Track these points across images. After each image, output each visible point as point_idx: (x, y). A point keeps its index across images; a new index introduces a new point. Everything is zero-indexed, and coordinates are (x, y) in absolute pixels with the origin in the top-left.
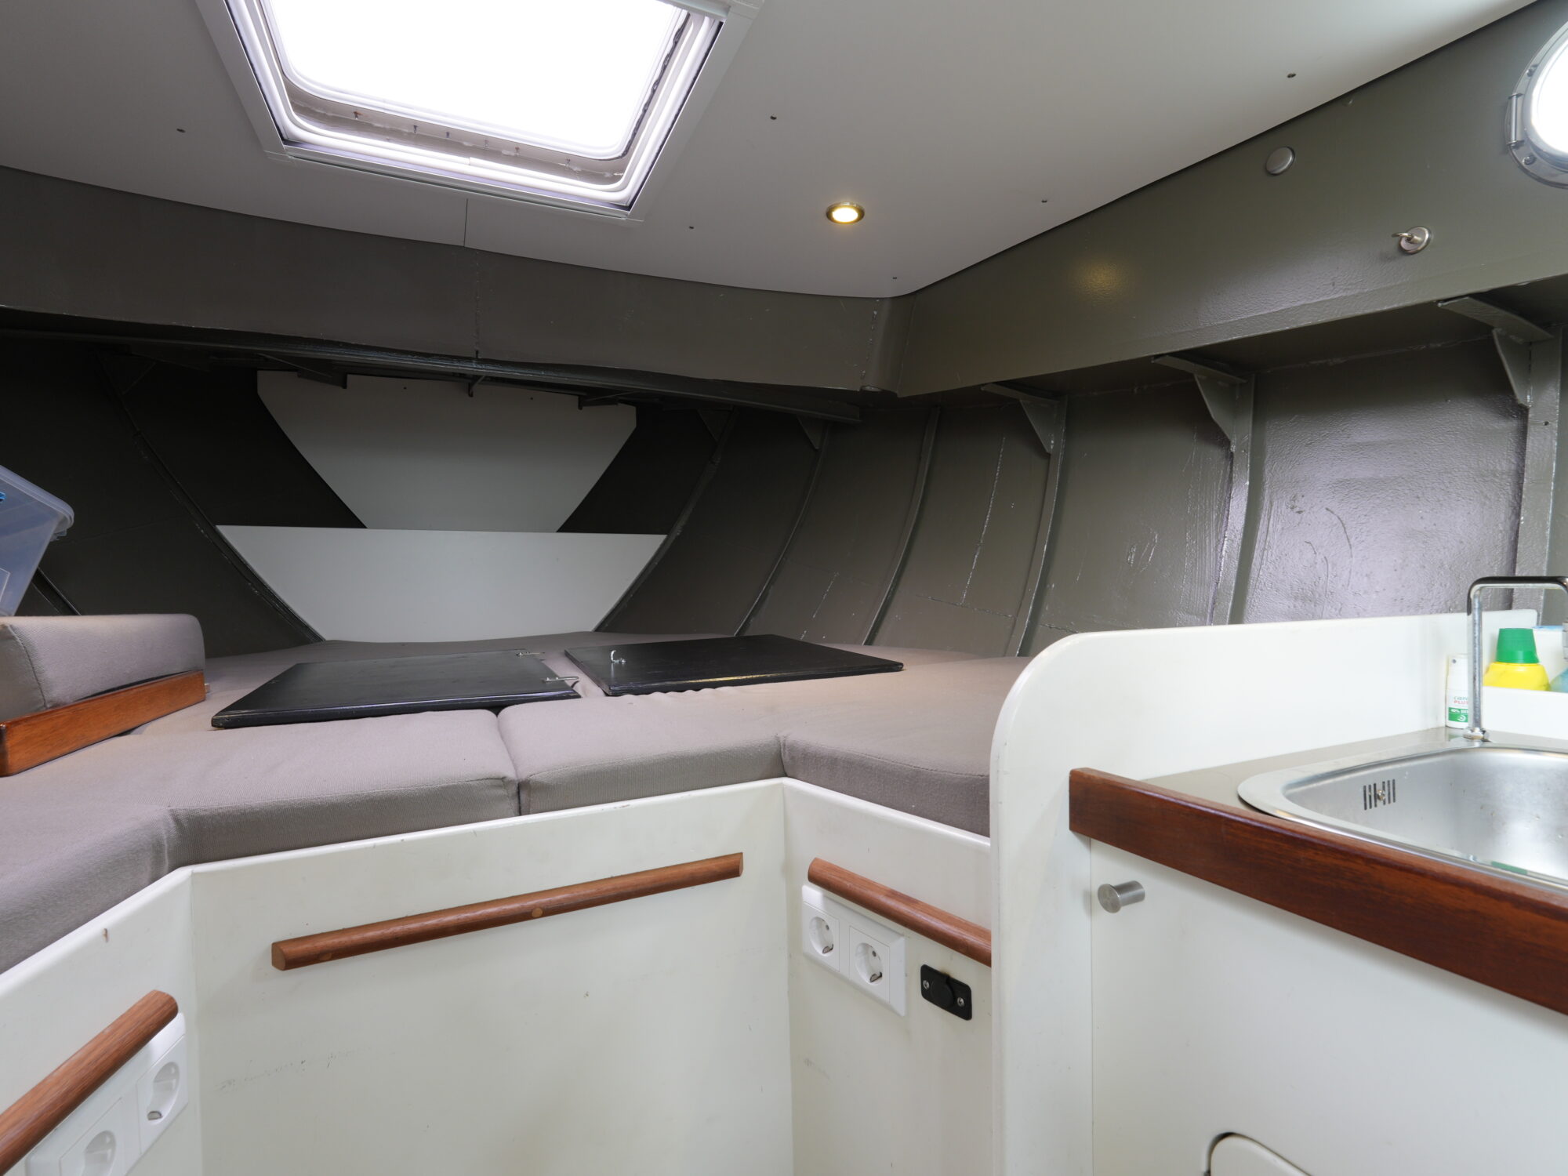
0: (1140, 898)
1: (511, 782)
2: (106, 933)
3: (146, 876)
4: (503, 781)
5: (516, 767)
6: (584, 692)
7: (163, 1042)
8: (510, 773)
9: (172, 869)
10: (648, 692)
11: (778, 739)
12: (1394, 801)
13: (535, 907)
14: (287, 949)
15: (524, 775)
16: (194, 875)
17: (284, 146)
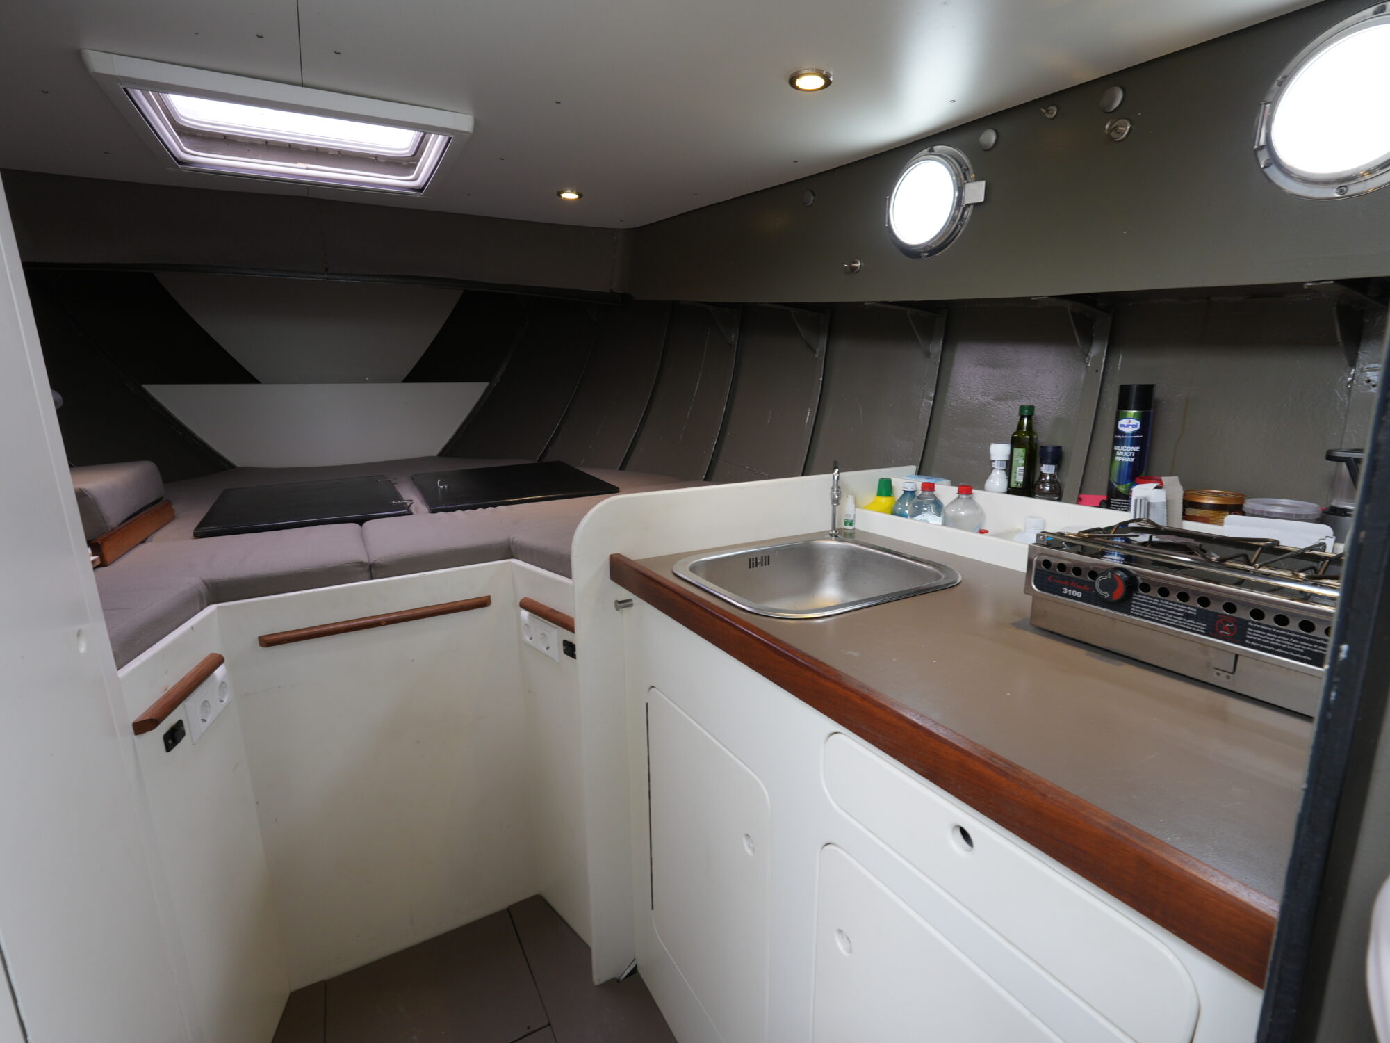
0: (631, 605)
1: (366, 564)
2: (192, 628)
3: (198, 608)
4: (361, 564)
5: (369, 557)
6: (416, 510)
7: (220, 672)
8: (365, 560)
9: (208, 605)
10: (454, 510)
11: (509, 539)
12: (769, 564)
13: (384, 620)
14: (266, 638)
15: (372, 560)
16: (218, 608)
17: (179, 166)
